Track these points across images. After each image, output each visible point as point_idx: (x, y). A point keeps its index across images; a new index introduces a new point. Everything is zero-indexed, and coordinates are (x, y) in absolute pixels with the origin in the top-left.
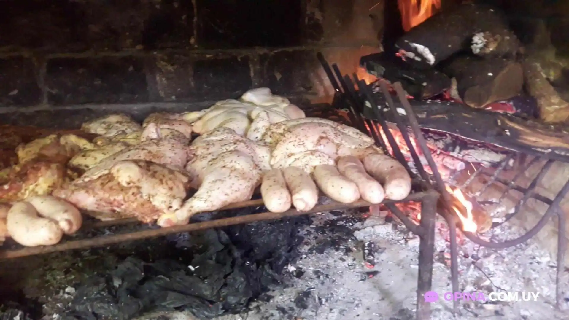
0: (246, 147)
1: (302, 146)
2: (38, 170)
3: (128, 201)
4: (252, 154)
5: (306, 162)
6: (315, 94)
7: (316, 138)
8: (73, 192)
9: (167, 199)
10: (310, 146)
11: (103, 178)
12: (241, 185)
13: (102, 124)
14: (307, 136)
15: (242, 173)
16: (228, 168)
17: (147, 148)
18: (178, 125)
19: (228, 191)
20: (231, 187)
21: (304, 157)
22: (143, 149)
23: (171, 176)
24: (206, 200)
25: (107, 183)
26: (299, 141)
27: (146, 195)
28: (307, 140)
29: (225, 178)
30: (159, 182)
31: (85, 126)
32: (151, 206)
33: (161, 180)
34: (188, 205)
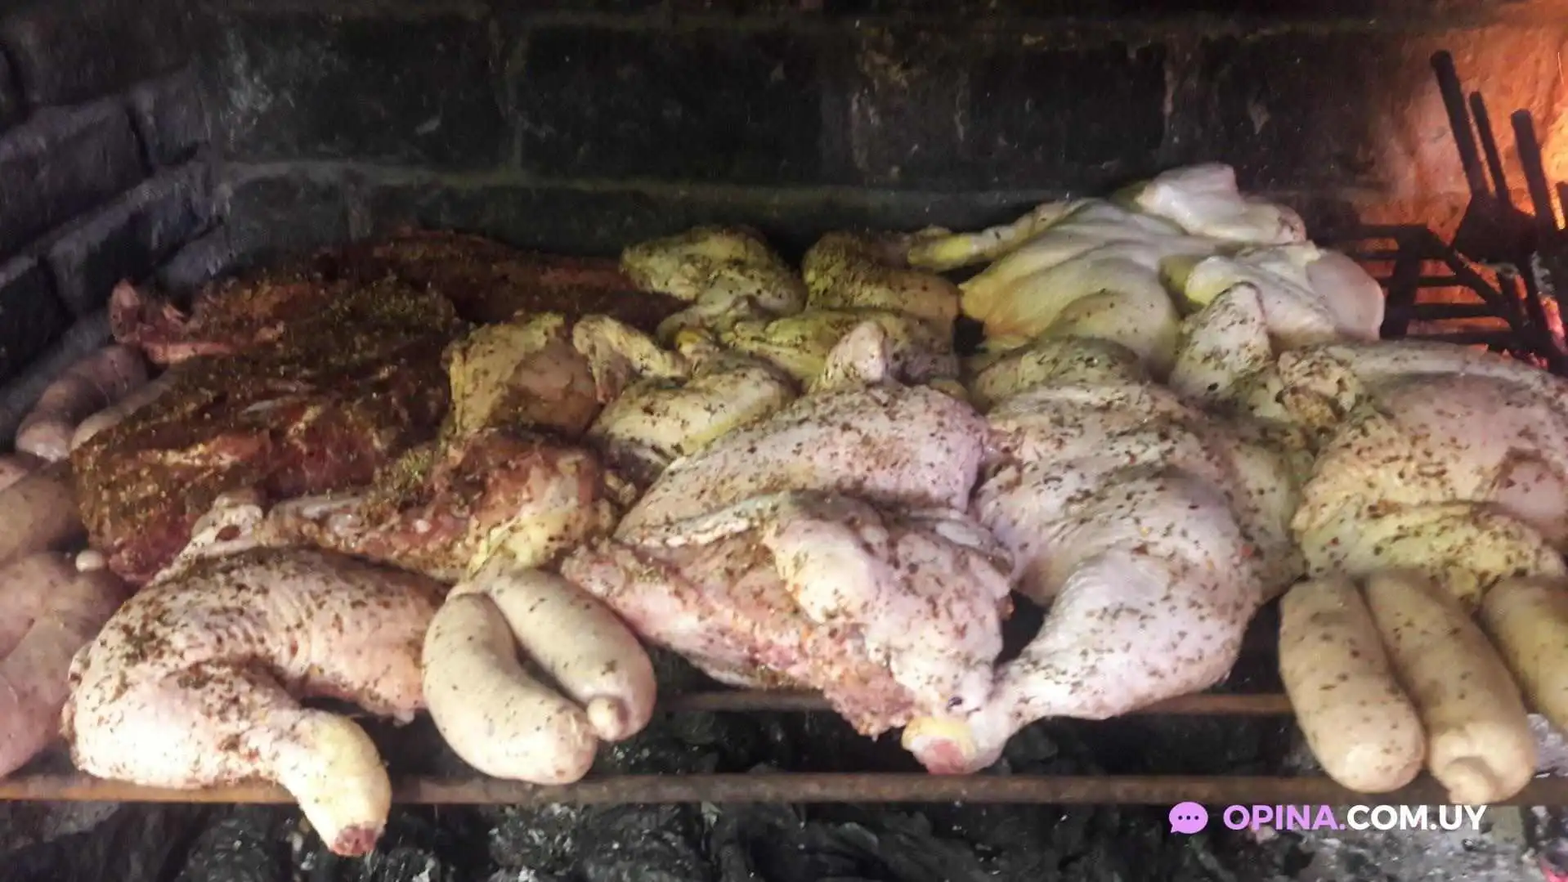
0: (1204, 454)
1: (1434, 483)
2: (519, 477)
3: (814, 656)
4: (1227, 486)
5: (1449, 550)
6: (1382, 188)
7: (1494, 456)
8: (630, 578)
9: (944, 669)
10: (1466, 481)
11: (730, 547)
12: (1209, 638)
13: (686, 262)
14: (1458, 444)
15: (1210, 585)
16: (1158, 557)
17: (855, 422)
18: (918, 291)
19: (1164, 663)
20: (1175, 646)
21: (1444, 528)
22: (846, 427)
23: (962, 581)
24: (1076, 685)
25: (744, 572)
26: (1425, 459)
27: (877, 650)
28: (1457, 459)
29: (1151, 604)
30: (926, 608)
31: (634, 260)
32: (891, 687)
33: (932, 601)
34: (1012, 693)
